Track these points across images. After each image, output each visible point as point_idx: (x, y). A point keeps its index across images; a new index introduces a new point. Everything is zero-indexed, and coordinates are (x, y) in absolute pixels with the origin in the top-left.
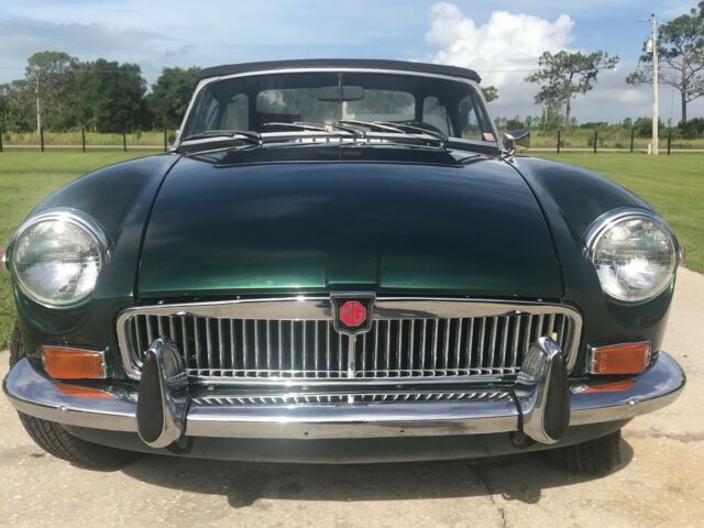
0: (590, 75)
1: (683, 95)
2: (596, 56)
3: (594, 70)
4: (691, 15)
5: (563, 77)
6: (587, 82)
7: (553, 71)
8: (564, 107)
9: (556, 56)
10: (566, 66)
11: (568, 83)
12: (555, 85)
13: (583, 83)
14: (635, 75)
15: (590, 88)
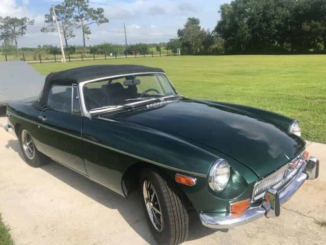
0: (23, 28)
1: (65, 36)
2: (24, 19)
3: (24, 26)
4: (62, 5)
5: (10, 28)
6: (22, 31)
7: (5, 26)
8: (14, 42)
9: (5, 19)
10: (11, 23)
11: (13, 31)
12: (7, 32)
13: (21, 31)
14: (44, 29)
15: (24, 33)
